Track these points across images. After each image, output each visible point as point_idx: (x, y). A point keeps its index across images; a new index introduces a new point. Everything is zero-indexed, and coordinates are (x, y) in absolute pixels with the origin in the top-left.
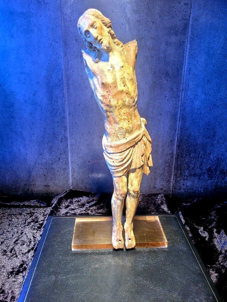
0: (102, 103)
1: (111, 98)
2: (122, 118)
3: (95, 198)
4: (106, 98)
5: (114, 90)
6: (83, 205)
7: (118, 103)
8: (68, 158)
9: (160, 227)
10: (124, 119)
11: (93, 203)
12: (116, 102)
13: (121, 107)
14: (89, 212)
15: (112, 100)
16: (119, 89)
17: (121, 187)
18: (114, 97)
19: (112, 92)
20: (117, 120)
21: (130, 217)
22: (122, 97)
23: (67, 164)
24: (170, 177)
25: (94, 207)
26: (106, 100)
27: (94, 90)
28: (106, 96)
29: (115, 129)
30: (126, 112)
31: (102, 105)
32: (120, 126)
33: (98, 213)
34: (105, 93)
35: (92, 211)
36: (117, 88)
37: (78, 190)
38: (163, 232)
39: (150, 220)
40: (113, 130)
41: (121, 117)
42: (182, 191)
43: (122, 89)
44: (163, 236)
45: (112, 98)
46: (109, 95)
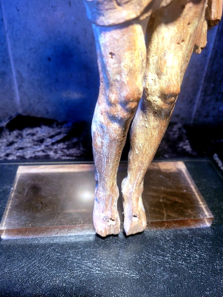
3: (63, 130)
6: (41, 141)
9: (188, 184)
11: (58, 138)
14: (51, 153)
24: (195, 94)
25: (61, 145)
33: (68, 156)
35: (56, 152)
37: (33, 114)
38: (196, 194)
39: (167, 170)
42: (210, 119)
44: (198, 202)
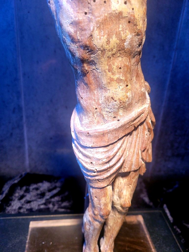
0: (73, 40)
1: (94, 30)
2: (115, 77)
3: (58, 184)
4: (82, 30)
5: (103, 9)
6: (42, 195)
7: (108, 42)
8: (22, 134)
9: (145, 234)
10: (119, 81)
11: (55, 192)
12: (104, 39)
13: (114, 52)
14: (51, 206)
15: (96, 34)
16: (113, 8)
17: (102, 204)
18: (101, 27)
19: (96, 14)
20: (104, 81)
21: (111, 237)
22: (119, 28)
23: (22, 140)
25: (56, 199)
26: (84, 33)
27: (55, 14)
28: (82, 25)
29: (98, 100)
30: (123, 65)
31: (73, 47)
32: (108, 94)
33: (62, 208)
34: (81, 17)
35: (54, 205)
36: (110, 5)
37: (37, 172)
38: (150, 243)
39: (131, 222)
40: (94, 102)
41: (112, 76)
42: (162, 173)
43: (120, 10)
44: (151, 249)
45: (96, 29)
46: (90, 21)
